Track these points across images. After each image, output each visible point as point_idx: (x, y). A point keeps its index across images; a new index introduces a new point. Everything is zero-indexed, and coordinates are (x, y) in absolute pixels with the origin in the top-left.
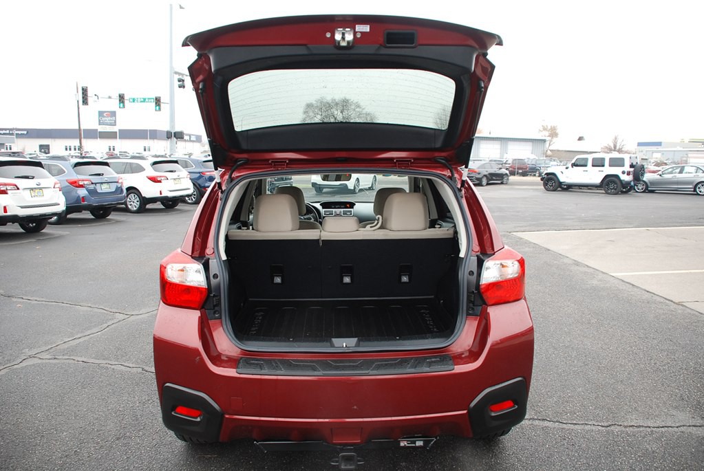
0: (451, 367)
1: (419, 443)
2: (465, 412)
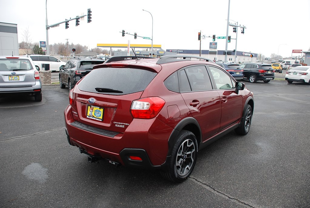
0: (113, 136)
1: (114, 163)
2: (118, 154)
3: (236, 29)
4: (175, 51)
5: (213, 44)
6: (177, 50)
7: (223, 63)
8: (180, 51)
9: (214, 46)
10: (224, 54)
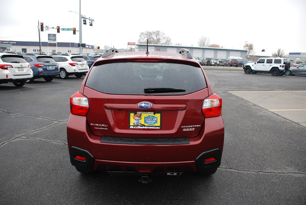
0: (188, 143)
1: (175, 174)
2: (194, 161)
3: (86, 21)
4: (6, 42)
5: (52, 36)
6: (9, 41)
7: (88, 55)
8: (13, 43)
9: (53, 37)
10: (79, 46)
